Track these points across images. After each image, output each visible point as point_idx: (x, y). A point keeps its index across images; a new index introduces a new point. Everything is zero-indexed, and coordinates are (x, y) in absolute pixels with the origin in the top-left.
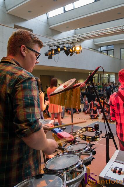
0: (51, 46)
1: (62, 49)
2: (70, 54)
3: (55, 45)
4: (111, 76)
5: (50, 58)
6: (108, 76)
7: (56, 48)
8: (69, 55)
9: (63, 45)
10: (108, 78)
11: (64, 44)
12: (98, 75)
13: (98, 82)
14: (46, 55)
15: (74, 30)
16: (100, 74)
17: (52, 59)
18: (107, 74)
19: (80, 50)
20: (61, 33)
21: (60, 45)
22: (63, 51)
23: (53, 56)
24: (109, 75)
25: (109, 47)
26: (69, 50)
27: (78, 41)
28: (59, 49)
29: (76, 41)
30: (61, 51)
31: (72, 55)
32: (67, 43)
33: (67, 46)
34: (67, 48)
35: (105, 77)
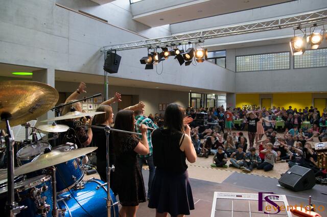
0: (150, 48)
1: (172, 53)
2: (186, 61)
3: (158, 47)
4: (218, 96)
5: (150, 66)
6: (214, 98)
7: (160, 51)
8: (184, 64)
9: (172, 47)
10: (215, 100)
12: (200, 95)
13: (201, 106)
14: (143, 62)
15: (169, 25)
16: (204, 94)
17: (152, 68)
18: (214, 95)
19: (203, 57)
20: (150, 27)
21: (167, 46)
22: (174, 57)
23: (155, 64)
24: (216, 96)
25: (217, 52)
26: (184, 55)
27: (200, 42)
28: (166, 54)
29: (197, 41)
30: (169, 57)
31: (189, 64)
32: (180, 44)
33: (181, 49)
34: (181, 52)
35: (210, 99)
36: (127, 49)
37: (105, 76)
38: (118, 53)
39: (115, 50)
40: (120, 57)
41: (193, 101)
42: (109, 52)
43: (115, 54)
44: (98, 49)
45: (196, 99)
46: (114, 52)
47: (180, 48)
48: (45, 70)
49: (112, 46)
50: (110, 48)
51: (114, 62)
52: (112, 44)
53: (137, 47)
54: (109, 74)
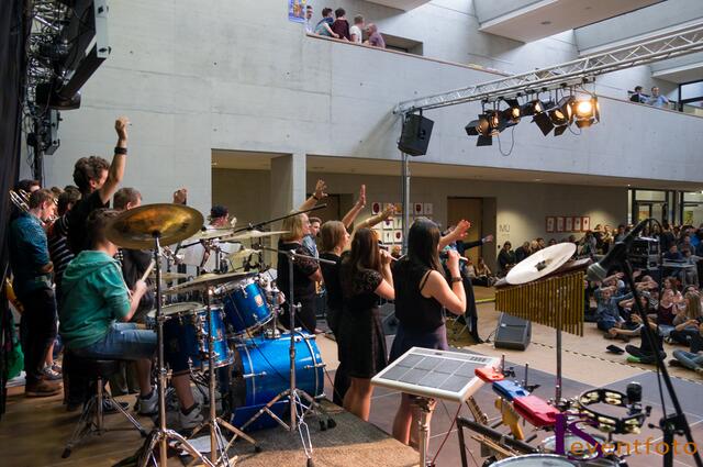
0: (486, 101)
1: (528, 110)
2: (556, 126)
3: (501, 98)
5: (485, 140)
7: (504, 106)
8: (553, 131)
9: (530, 96)
11: (533, 92)
14: (471, 130)
15: (571, 31)
16: (675, 192)
17: (491, 144)
19: (592, 115)
21: (519, 95)
22: (531, 118)
23: (495, 135)
26: (552, 113)
27: (585, 81)
28: (516, 112)
29: (580, 81)
30: (522, 119)
31: (561, 133)
32: (545, 90)
33: (546, 100)
34: (545, 106)
36: (442, 105)
37: (403, 162)
38: (426, 114)
39: (420, 110)
40: (432, 122)
41: (644, 209)
42: (409, 114)
43: (421, 117)
44: (389, 108)
45: (650, 204)
46: (417, 113)
47: (545, 98)
48: (287, 158)
49: (416, 100)
50: (410, 105)
51: (419, 135)
52: (418, 96)
53: (461, 101)
54: (410, 158)
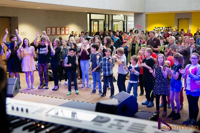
10: (124, 22)
12: (104, 16)
35: (118, 21)
45: (98, 21)
